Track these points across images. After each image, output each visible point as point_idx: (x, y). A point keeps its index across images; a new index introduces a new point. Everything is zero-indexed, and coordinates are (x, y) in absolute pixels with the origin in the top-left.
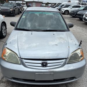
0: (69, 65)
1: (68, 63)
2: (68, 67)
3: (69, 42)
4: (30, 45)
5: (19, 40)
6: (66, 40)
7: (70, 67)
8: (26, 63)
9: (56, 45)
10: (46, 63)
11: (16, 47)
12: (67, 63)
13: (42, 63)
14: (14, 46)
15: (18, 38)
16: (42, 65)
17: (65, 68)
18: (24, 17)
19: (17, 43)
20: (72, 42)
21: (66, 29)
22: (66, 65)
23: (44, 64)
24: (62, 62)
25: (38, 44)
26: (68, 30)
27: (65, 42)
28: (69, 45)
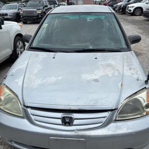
0: (119, 124)
1: (116, 121)
3: (125, 74)
4: (44, 80)
6: (118, 70)
7: (120, 128)
9: (96, 81)
11: (20, 84)
12: (114, 118)
14: (17, 80)
16: (62, 122)
17: (109, 130)
19: (23, 75)
20: (130, 74)
22: (112, 125)
23: (67, 121)
24: (104, 117)
25: (60, 78)
27: (116, 74)
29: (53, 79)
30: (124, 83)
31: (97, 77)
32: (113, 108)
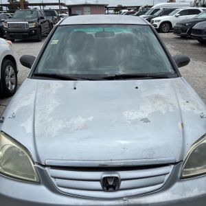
0: (187, 183)
1: (182, 178)
2: (185, 189)
3: (182, 109)
4: (67, 123)
5: (37, 108)
6: (172, 104)
7: (189, 189)
8: (55, 178)
10: (117, 180)
11: (29, 130)
13: (104, 178)
14: (22, 125)
15: (37, 102)
17: (173, 194)
18: (54, 42)
19: (32, 116)
20: (189, 109)
21: (171, 70)
22: (177, 185)
23: (111, 183)
24: (165, 174)
25: (91, 118)
26: (177, 74)
27: (171, 110)
28: (182, 121)
29: (81, 121)
30: (185, 123)
31: (145, 116)
32: (177, 161)
